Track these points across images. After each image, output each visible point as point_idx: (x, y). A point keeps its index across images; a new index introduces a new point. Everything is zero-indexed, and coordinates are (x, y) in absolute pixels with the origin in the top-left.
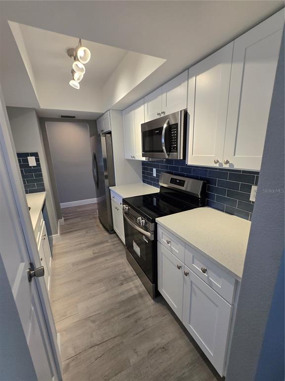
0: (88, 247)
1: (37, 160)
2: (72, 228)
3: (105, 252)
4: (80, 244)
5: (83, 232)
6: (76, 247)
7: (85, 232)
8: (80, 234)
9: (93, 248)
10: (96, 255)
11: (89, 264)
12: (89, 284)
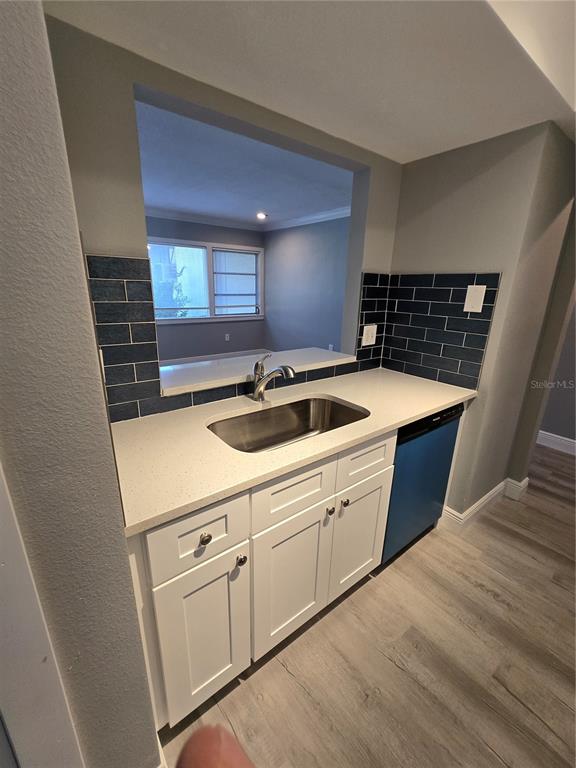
0: (506, 633)
1: (490, 298)
2: (527, 527)
3: (542, 733)
4: (496, 595)
5: (545, 567)
6: (477, 591)
7: (550, 574)
8: (531, 564)
9: (515, 656)
10: (499, 693)
11: (443, 690)
12: (369, 751)
